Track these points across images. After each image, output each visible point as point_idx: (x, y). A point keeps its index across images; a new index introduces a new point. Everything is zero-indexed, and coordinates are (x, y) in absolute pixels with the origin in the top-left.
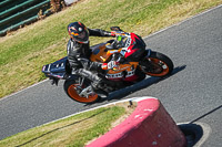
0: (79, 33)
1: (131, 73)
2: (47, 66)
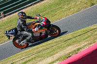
0: (23, 16)
1: (43, 34)
2: (7, 32)
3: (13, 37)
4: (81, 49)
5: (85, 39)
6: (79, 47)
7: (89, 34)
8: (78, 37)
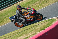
1: (32, 19)
3: (14, 21)
4: (28, 37)
5: (30, 32)
6: (27, 36)
7: (33, 29)
8: (26, 31)
